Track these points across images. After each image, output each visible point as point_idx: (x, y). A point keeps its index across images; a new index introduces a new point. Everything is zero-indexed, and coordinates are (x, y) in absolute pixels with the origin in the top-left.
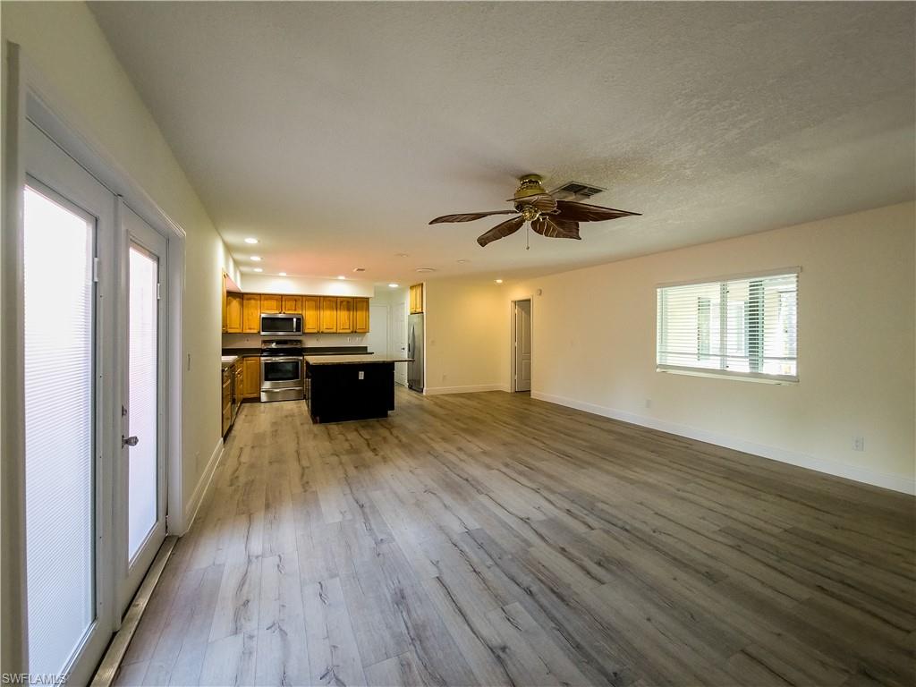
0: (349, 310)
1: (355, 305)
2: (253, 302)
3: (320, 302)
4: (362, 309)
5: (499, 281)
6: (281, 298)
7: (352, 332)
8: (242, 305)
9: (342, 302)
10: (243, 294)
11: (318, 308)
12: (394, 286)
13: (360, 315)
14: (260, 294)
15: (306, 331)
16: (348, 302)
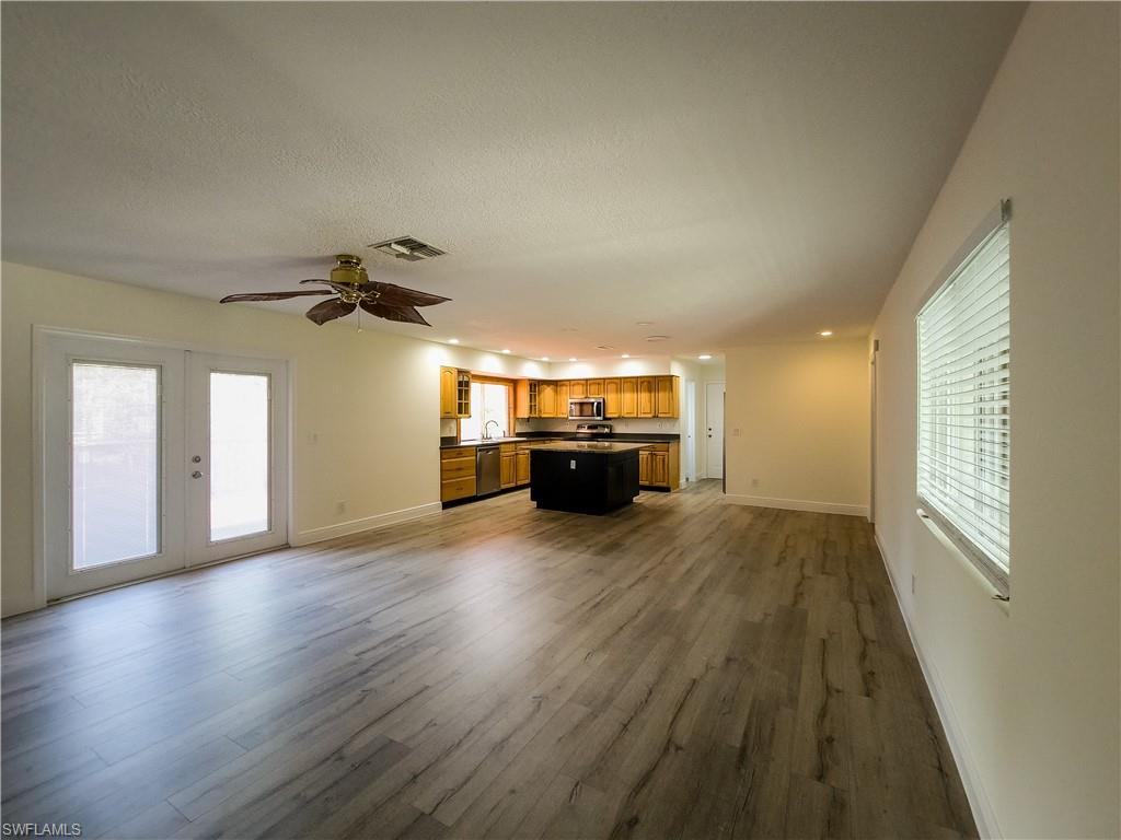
0: (650, 391)
1: (659, 384)
2: (564, 388)
3: (621, 383)
4: (665, 390)
5: (826, 334)
6: (587, 383)
7: (654, 417)
8: (556, 391)
9: (642, 382)
10: (557, 381)
11: (619, 390)
12: (705, 357)
13: (662, 396)
14: (569, 380)
15: (608, 416)
16: (649, 382)
